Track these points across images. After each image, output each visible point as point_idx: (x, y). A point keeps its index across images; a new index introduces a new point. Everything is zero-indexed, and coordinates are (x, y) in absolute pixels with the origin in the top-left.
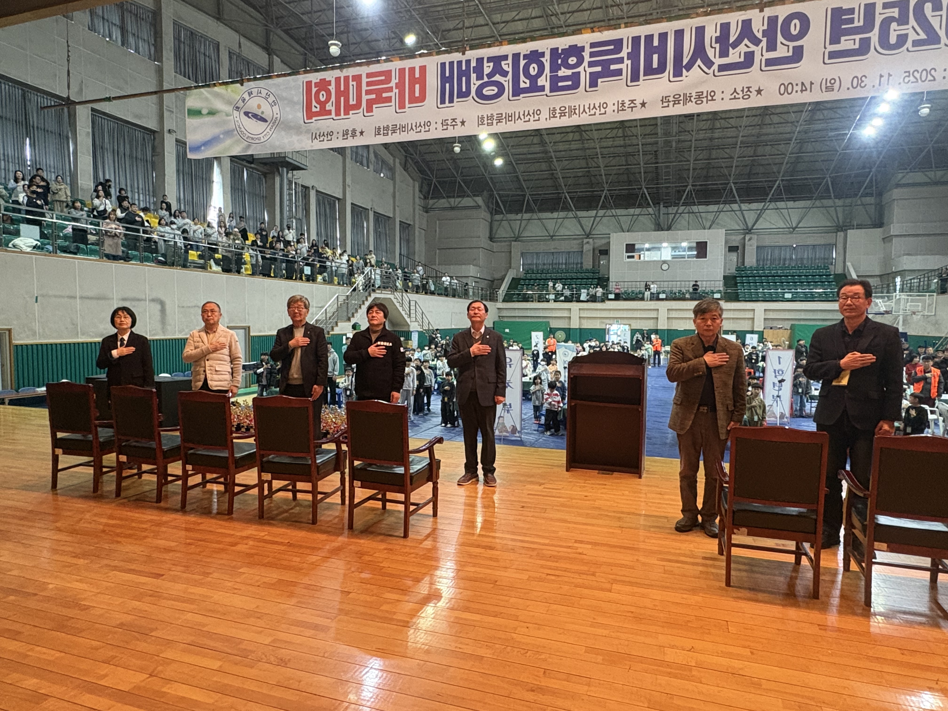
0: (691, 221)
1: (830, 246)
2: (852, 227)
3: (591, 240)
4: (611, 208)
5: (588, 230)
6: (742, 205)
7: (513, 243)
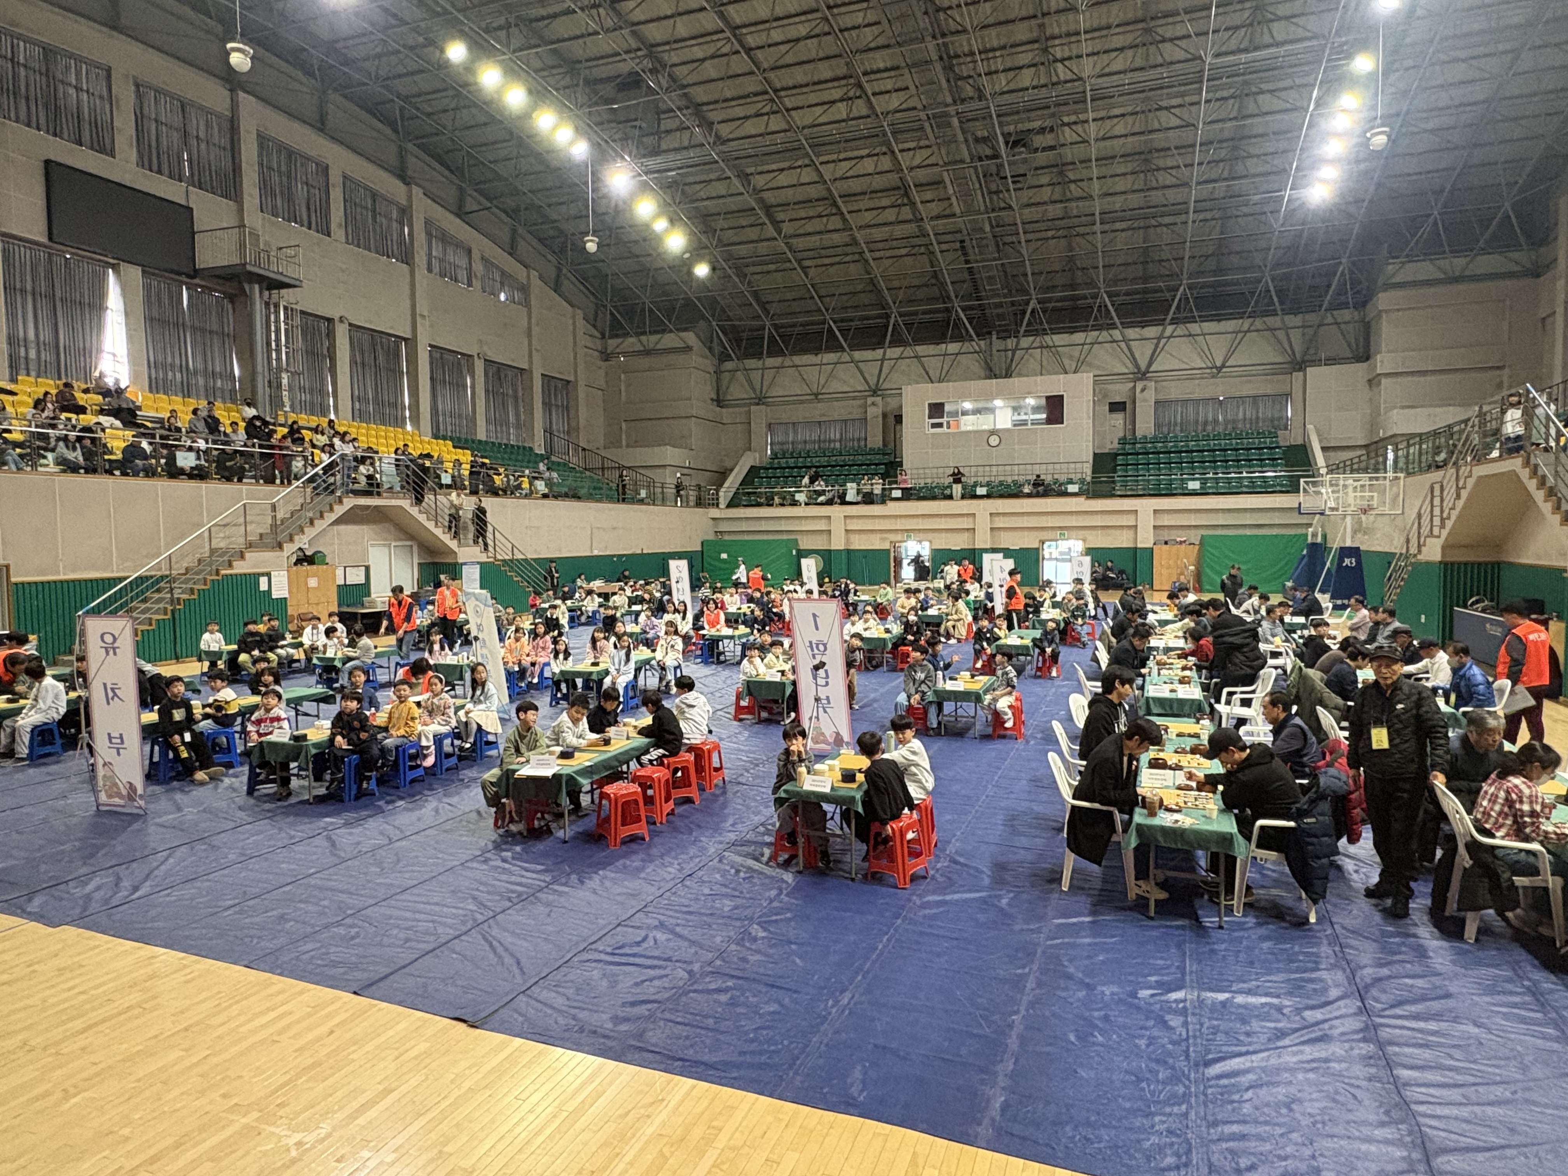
0: (1045, 363)
1: (1282, 398)
2: (1317, 363)
3: (878, 399)
5: (872, 381)
6: (1125, 330)
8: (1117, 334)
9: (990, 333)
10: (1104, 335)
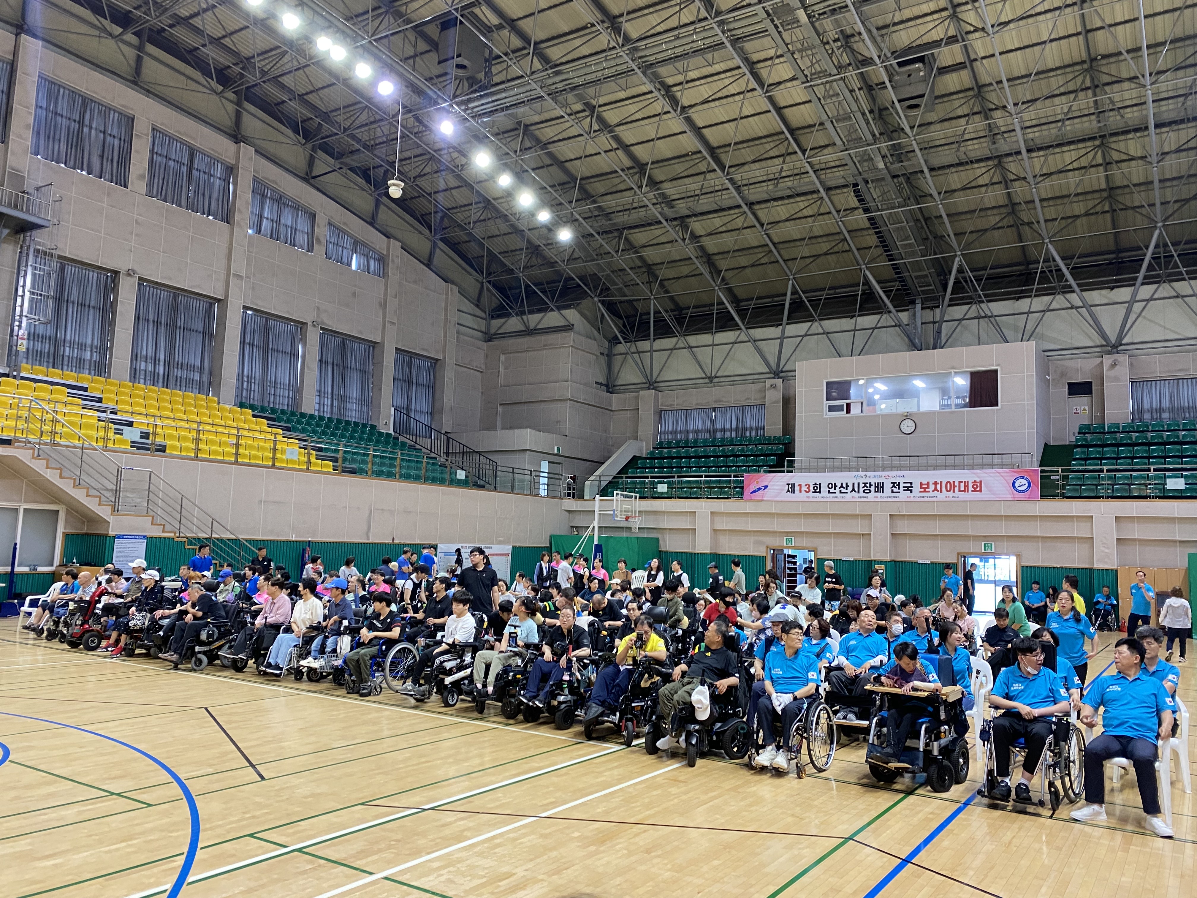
3: (779, 382)
5: (773, 361)
6: (1089, 293)
7: (641, 393)
8: (1074, 298)
9: (913, 302)
10: (1059, 301)
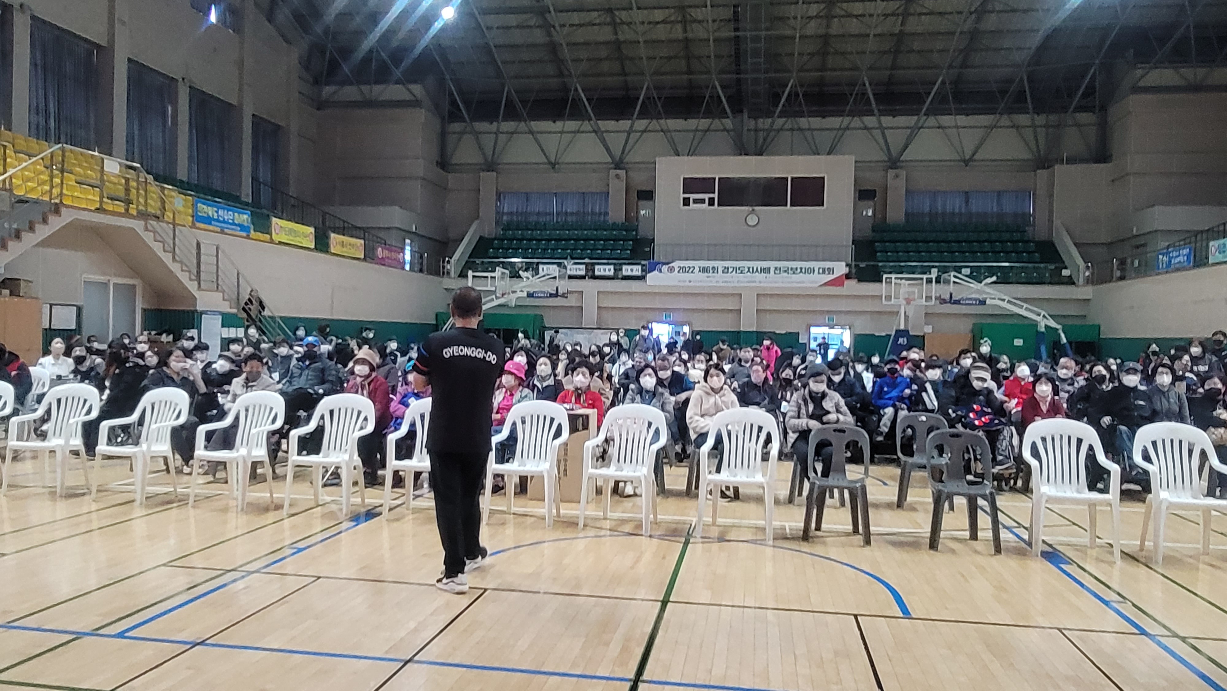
0: (796, 143)
1: (1024, 194)
2: (1060, 161)
3: (622, 173)
4: (658, 117)
5: (617, 153)
6: (882, 118)
7: (482, 174)
8: (870, 121)
9: (741, 111)
